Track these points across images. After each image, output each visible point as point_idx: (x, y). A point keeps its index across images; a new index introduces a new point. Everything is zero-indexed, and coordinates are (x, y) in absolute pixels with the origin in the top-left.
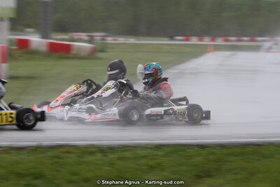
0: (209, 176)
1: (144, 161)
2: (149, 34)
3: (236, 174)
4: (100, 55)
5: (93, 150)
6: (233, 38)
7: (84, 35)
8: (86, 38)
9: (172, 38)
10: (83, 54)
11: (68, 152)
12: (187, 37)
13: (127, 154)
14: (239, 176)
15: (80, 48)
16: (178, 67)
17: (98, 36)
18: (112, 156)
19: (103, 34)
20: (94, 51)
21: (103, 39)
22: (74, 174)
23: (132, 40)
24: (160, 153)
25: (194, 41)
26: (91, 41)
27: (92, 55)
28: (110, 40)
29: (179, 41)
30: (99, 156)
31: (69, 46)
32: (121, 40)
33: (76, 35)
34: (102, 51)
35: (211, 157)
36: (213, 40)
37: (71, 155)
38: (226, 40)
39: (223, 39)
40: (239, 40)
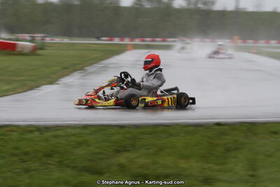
0: (126, 151)
1: (73, 138)
2: (80, 36)
3: (148, 149)
4: (40, 52)
5: (32, 129)
6: (148, 39)
7: (27, 36)
8: (29, 38)
9: (98, 38)
10: (26, 51)
11: (12, 131)
12: (111, 37)
13: (59, 133)
14: (151, 151)
15: (23, 47)
16: (103, 62)
17: (38, 36)
18: (48, 134)
19: (42, 35)
20: (35, 49)
21: (43, 39)
22: (17, 148)
23: (66, 40)
24: (87, 131)
25: (117, 41)
26: (32, 40)
27: (34, 51)
28: (48, 40)
29: (104, 41)
30: (37, 134)
31: (14, 44)
32: (57, 40)
33: (21, 36)
34: (41, 49)
35: (128, 135)
36: (132, 40)
37: (14, 133)
38: (143, 41)
39: (140, 39)
40: (153, 41)
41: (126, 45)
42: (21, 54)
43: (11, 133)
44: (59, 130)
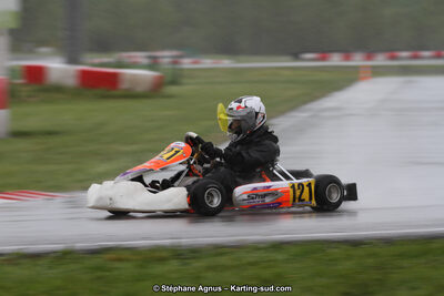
1: (252, 271)
2: (256, 51)
3: (414, 289)
4: (171, 90)
5: (164, 254)
6: (405, 54)
7: (140, 57)
8: (145, 61)
9: (296, 56)
10: (140, 89)
11: (121, 260)
12: (324, 53)
13: (224, 260)
15: (134, 78)
17: (166, 56)
18: (198, 264)
19: (174, 53)
20: (159, 84)
21: (175, 63)
23: (226, 63)
24: (280, 256)
25: (336, 60)
26: (153, 64)
27: (156, 90)
28: (187, 63)
29: (309, 61)
30: (174, 264)
31: (115, 75)
32: (207, 63)
33: (126, 56)
34: (174, 82)
35: (370, 261)
36: (369, 58)
38: (393, 58)
39: (387, 54)
40: (415, 57)
41: (356, 68)
42: (131, 95)
43: (117, 265)
44: (221, 254)
